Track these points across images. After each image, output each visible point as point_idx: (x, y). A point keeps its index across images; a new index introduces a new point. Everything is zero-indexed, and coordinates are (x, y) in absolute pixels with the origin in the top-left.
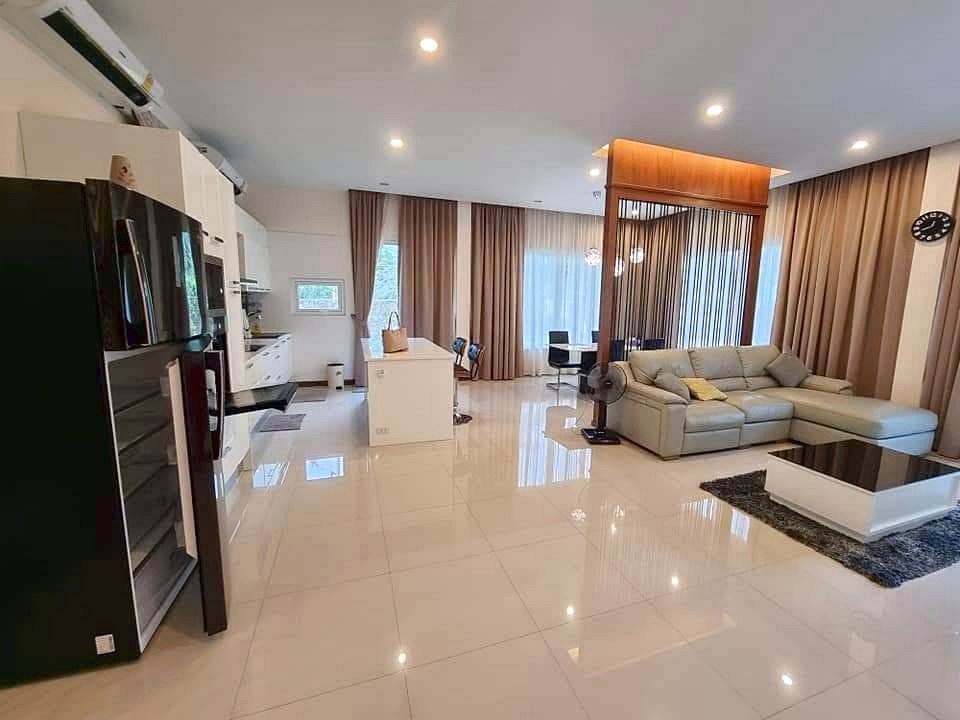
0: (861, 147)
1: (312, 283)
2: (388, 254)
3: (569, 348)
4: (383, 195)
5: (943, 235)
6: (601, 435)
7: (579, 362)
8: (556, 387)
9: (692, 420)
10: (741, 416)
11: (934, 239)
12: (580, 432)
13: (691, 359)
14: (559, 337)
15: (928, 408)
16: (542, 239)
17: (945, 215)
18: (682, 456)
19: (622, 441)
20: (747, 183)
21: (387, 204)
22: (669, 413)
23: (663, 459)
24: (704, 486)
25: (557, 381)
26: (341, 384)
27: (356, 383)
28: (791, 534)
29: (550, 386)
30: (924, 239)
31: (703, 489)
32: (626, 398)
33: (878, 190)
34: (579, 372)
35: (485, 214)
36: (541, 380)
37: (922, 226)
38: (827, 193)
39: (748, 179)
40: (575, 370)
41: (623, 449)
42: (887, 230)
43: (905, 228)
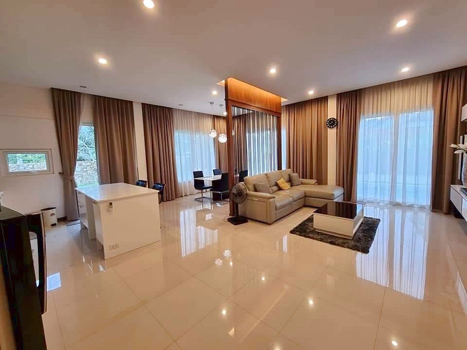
0: (311, 93)
1: (18, 153)
2: (86, 133)
3: (204, 179)
4: (79, 94)
5: (335, 126)
6: (237, 219)
7: (211, 185)
8: (201, 200)
9: (278, 205)
10: (291, 199)
11: (333, 127)
12: (227, 220)
13: (267, 178)
14: (198, 174)
15: (339, 185)
16: (182, 125)
17: (335, 119)
18: (276, 221)
19: (249, 221)
20: (275, 104)
21: (83, 100)
22: (270, 203)
23: (270, 224)
24: (292, 232)
25: (201, 196)
26: (56, 222)
27: (68, 219)
28: (331, 243)
29: (196, 200)
30: (330, 128)
31: (292, 233)
32: (248, 199)
33: (315, 109)
34: (211, 190)
35: (150, 110)
36: (188, 197)
37: (329, 123)
38: (299, 110)
39: (275, 102)
40: (208, 190)
41: (250, 224)
42: (319, 123)
43: (325, 123)
